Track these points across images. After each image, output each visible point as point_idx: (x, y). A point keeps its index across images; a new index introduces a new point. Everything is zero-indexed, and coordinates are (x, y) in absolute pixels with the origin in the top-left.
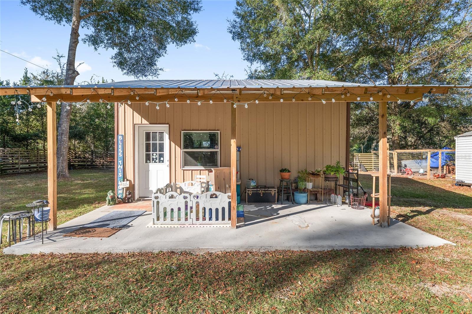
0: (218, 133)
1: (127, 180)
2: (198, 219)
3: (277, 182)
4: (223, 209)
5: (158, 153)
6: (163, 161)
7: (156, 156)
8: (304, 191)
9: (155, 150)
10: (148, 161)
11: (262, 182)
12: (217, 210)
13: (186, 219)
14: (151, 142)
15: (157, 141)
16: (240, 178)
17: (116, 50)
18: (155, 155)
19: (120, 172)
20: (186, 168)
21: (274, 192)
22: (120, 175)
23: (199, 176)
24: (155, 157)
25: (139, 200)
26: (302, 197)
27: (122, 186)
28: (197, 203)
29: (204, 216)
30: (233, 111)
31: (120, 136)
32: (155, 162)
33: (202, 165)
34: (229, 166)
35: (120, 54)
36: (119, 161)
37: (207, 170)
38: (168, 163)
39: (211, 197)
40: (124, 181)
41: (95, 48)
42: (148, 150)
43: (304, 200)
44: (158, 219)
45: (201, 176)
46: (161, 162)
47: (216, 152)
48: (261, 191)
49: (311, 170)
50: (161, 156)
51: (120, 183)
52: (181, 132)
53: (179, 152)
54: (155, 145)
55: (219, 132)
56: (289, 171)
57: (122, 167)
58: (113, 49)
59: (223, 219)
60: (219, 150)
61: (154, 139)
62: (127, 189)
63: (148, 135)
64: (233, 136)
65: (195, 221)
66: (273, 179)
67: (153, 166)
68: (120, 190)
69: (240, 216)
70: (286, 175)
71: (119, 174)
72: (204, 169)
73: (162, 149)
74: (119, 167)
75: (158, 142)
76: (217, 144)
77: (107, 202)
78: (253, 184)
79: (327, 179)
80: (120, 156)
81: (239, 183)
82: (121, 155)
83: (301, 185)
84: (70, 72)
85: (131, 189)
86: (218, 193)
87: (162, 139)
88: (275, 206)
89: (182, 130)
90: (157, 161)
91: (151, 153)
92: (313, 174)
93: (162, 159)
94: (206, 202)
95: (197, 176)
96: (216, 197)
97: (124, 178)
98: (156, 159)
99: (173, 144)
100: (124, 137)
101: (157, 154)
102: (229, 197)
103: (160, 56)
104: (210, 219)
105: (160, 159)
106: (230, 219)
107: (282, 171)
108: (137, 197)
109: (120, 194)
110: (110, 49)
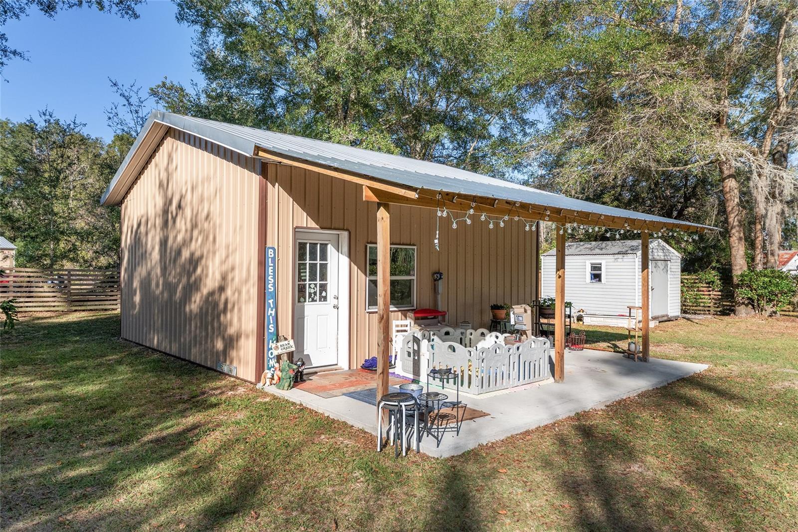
0: (414, 250)
5: (318, 282)
6: (325, 299)
7: (314, 289)
9: (313, 277)
10: (302, 299)
14: (308, 262)
15: (317, 260)
18: (312, 287)
19: (272, 322)
20: (372, 308)
22: (272, 328)
23: (399, 323)
24: (312, 291)
31: (270, 250)
32: (313, 300)
36: (269, 301)
37: (400, 311)
42: (302, 277)
45: (402, 322)
46: (322, 300)
47: (412, 281)
50: (323, 288)
51: (271, 345)
52: (366, 246)
53: (363, 281)
54: (313, 268)
55: (415, 247)
57: (273, 313)
60: (415, 278)
61: (313, 257)
63: (302, 248)
67: (310, 309)
68: (272, 359)
71: (270, 327)
72: (396, 309)
73: (324, 275)
74: (270, 312)
75: (318, 262)
76: (413, 268)
80: (270, 290)
82: (272, 289)
87: (324, 256)
89: (368, 243)
90: (317, 298)
91: (307, 282)
93: (324, 294)
97: (278, 335)
98: (315, 293)
99: (355, 268)
100: (276, 252)
101: (316, 285)
105: (321, 293)
109: (272, 367)
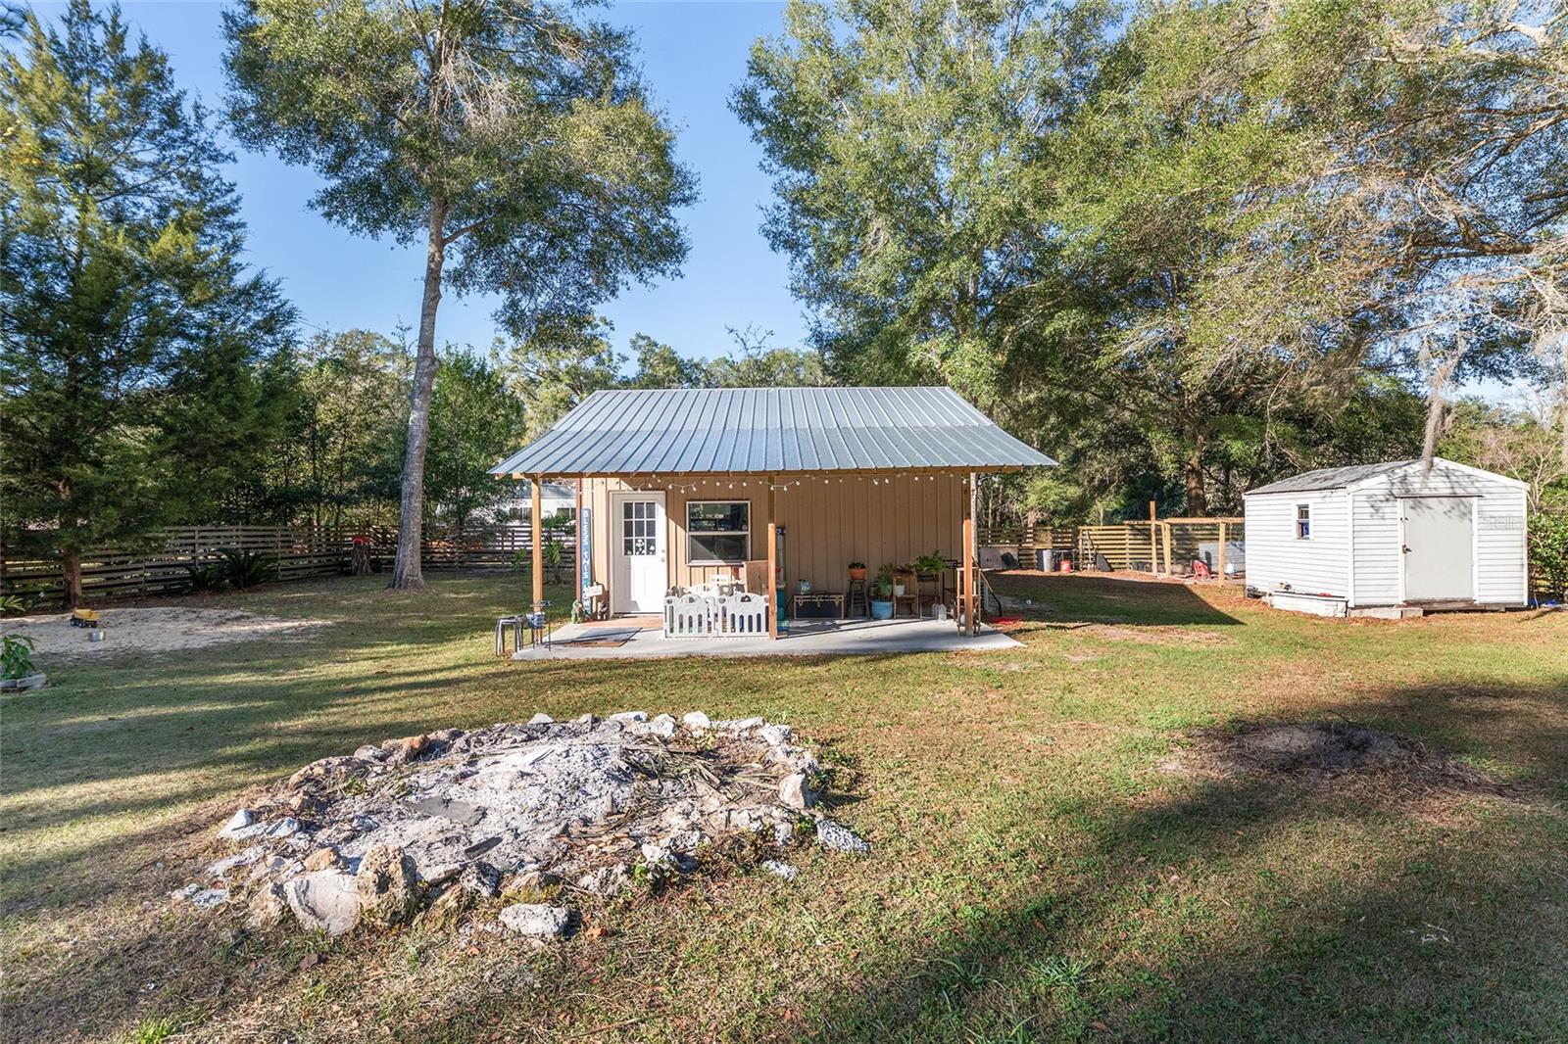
0: (746, 505)
1: (598, 584)
2: (724, 629)
3: (846, 585)
4: (759, 616)
5: (645, 538)
6: (654, 552)
7: (641, 543)
8: (890, 599)
9: (640, 533)
10: (630, 552)
11: (822, 586)
12: (750, 617)
13: (709, 629)
14: (634, 520)
15: (644, 518)
16: (785, 579)
17: (504, 294)
18: (639, 541)
19: (586, 570)
20: (695, 563)
21: (839, 600)
22: (586, 575)
23: (716, 577)
24: (639, 545)
25: (614, 618)
26: (882, 607)
27: (590, 592)
28: (724, 610)
29: (733, 627)
30: (771, 494)
31: (585, 511)
32: (641, 553)
33: (721, 558)
34: (766, 558)
35: (514, 304)
36: (584, 553)
37: (730, 565)
38: (665, 555)
39: (743, 600)
40: (592, 585)
41: (459, 295)
42: (628, 533)
43: (889, 614)
44: (672, 631)
45: (719, 577)
46: (651, 553)
47: (744, 536)
48: (818, 600)
49: (901, 564)
50: (651, 543)
51: (585, 589)
52: (685, 503)
53: (682, 535)
54: (640, 525)
55: (749, 502)
56: (863, 567)
57: (588, 562)
58: (497, 293)
59: (759, 630)
60: (749, 533)
61: (639, 514)
62: (599, 598)
63: (628, 507)
64: (772, 520)
65: (721, 634)
66: (838, 581)
67: (637, 561)
68: (588, 599)
69: (780, 630)
70: (858, 572)
71: (584, 574)
72: (725, 564)
73: (651, 531)
74: (584, 562)
75: (645, 520)
76: (746, 523)
77: (573, 618)
78: (805, 588)
79: (921, 578)
80: (584, 544)
81: (782, 586)
82: (587, 543)
83: (886, 590)
84: (427, 363)
85: (604, 598)
86: (751, 595)
87: (651, 514)
88: (838, 622)
89: (688, 500)
90: (644, 551)
91: (634, 538)
92: (903, 571)
93: (652, 548)
94: (735, 606)
95: (712, 575)
96: (749, 600)
97: (592, 581)
98: (643, 548)
99: (672, 524)
100: (591, 512)
101: (643, 540)
102: (766, 600)
103: (599, 299)
104: (742, 630)
105: (648, 548)
106: (767, 630)
107: (853, 566)
108: (612, 613)
109: (588, 607)
110: (491, 294)
